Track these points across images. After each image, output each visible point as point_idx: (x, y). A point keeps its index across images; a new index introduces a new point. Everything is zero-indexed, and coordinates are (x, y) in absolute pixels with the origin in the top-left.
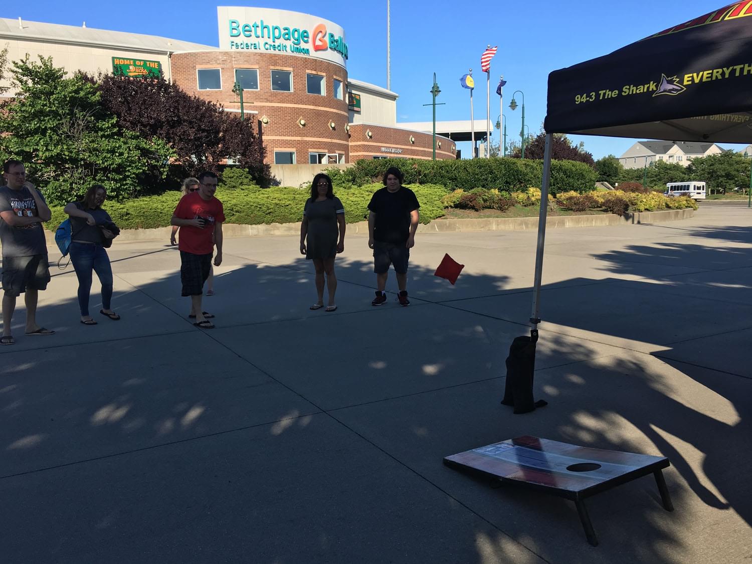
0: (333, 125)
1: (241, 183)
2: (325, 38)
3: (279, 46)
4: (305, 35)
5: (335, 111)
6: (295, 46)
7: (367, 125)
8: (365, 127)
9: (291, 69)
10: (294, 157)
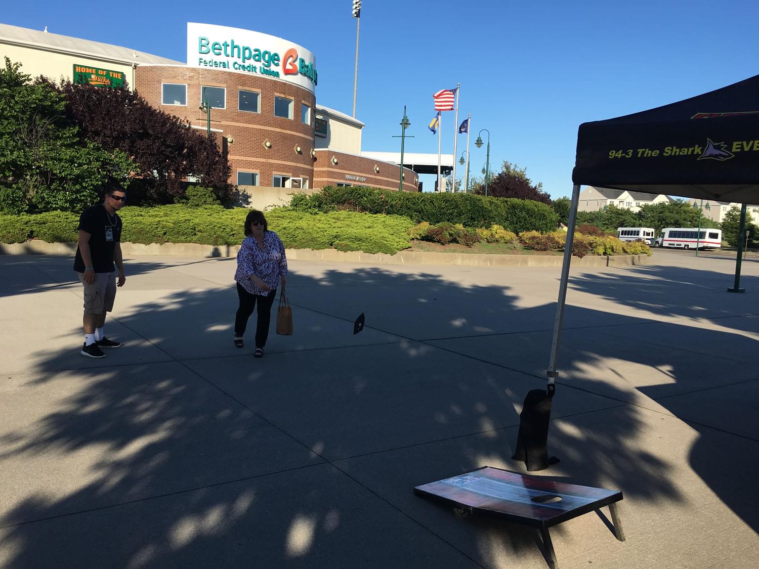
0: (299, 149)
1: (204, 202)
2: (295, 63)
3: (248, 67)
4: (274, 58)
5: (301, 135)
6: (265, 68)
7: (333, 152)
8: (332, 153)
9: (259, 91)
10: (258, 178)
